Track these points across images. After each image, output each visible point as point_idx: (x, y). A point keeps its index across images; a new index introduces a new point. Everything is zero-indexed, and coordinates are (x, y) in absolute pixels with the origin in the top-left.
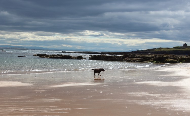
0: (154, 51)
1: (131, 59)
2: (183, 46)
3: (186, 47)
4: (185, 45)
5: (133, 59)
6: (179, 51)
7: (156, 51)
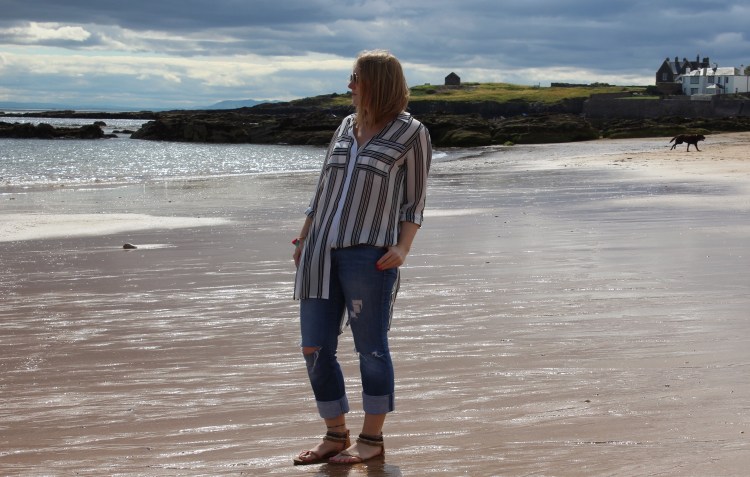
0: (332, 104)
1: (310, 134)
2: (443, 83)
3: (455, 88)
4: (452, 80)
5: (318, 133)
6: (431, 102)
7: (341, 103)
